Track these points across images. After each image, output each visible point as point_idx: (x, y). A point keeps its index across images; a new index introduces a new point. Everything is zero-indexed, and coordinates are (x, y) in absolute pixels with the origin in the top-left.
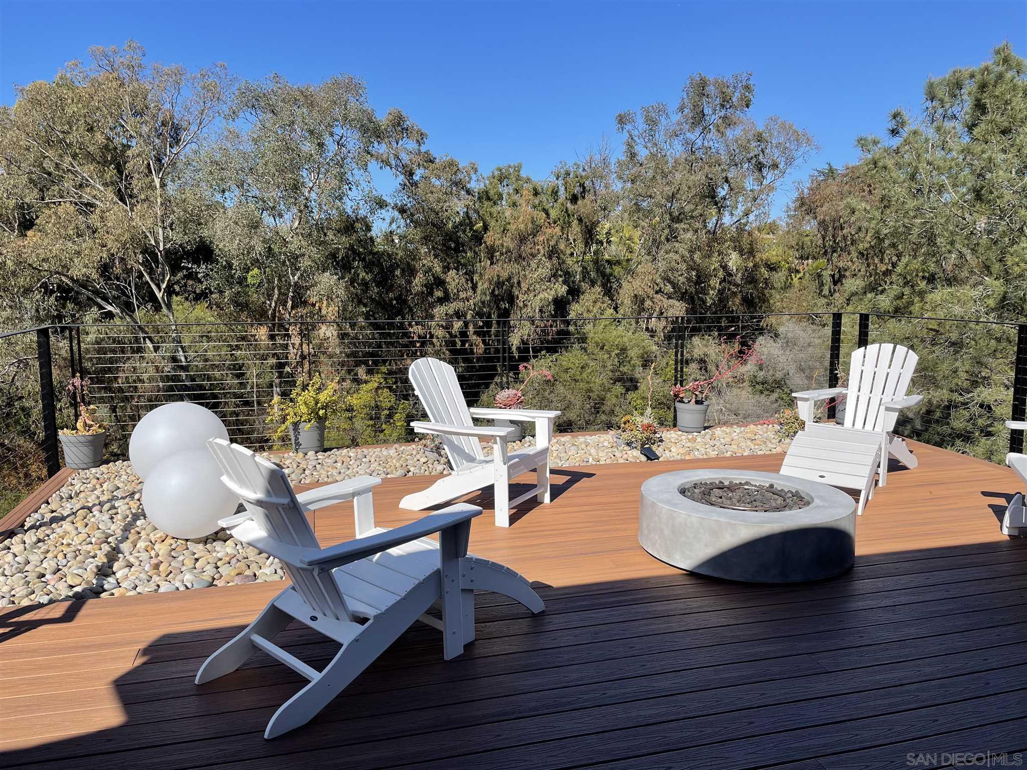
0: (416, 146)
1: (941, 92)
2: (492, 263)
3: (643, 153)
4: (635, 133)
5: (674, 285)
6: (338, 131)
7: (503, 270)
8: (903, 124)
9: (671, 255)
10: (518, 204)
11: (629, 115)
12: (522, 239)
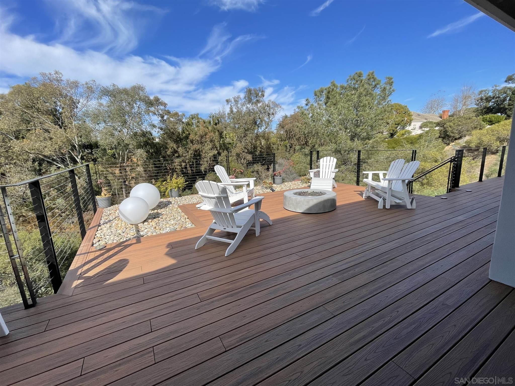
0: (164, 108)
1: (318, 94)
2: (193, 145)
3: (235, 110)
4: (233, 105)
5: (248, 150)
6: (138, 103)
7: (197, 146)
8: (309, 102)
9: (246, 141)
10: (199, 126)
11: (230, 100)
12: (202, 137)
